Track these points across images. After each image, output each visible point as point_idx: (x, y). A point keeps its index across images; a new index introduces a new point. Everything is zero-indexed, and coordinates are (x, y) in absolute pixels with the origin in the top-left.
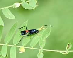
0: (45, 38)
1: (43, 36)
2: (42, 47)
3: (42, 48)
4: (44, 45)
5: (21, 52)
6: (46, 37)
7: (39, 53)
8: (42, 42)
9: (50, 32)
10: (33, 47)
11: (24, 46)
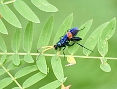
0: (107, 39)
1: (103, 37)
2: (103, 54)
3: (104, 56)
4: (107, 50)
5: (70, 65)
6: (107, 37)
7: (102, 63)
8: (103, 45)
9: (115, 28)
10: (87, 55)
11: (72, 54)
